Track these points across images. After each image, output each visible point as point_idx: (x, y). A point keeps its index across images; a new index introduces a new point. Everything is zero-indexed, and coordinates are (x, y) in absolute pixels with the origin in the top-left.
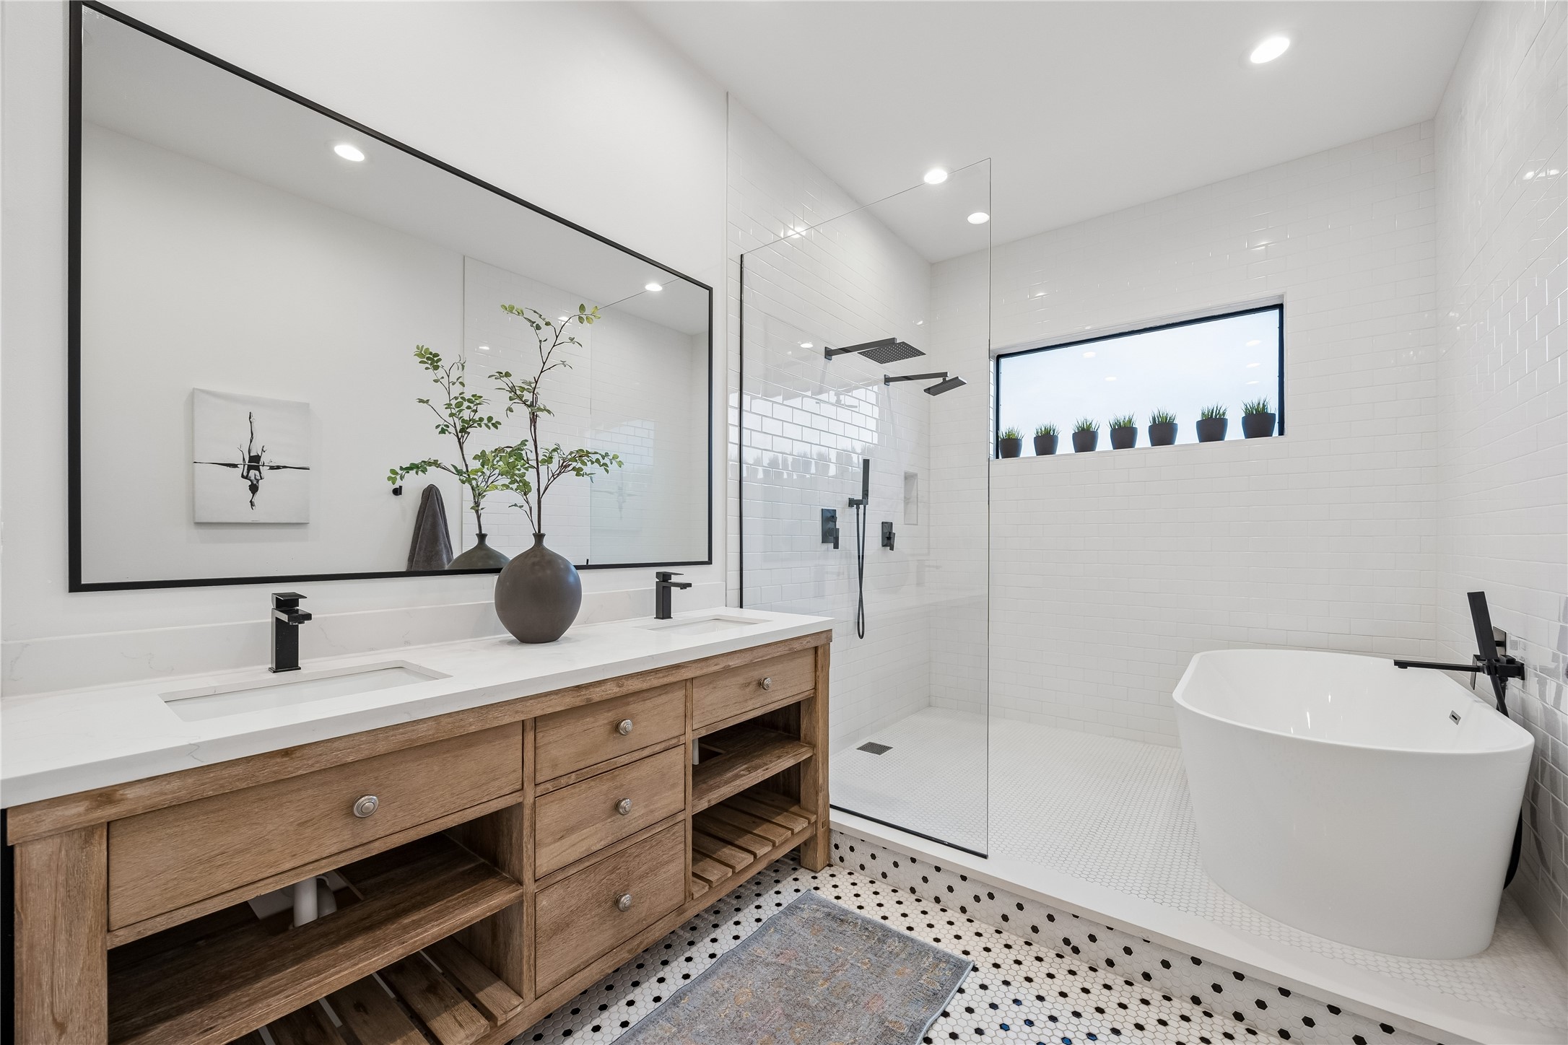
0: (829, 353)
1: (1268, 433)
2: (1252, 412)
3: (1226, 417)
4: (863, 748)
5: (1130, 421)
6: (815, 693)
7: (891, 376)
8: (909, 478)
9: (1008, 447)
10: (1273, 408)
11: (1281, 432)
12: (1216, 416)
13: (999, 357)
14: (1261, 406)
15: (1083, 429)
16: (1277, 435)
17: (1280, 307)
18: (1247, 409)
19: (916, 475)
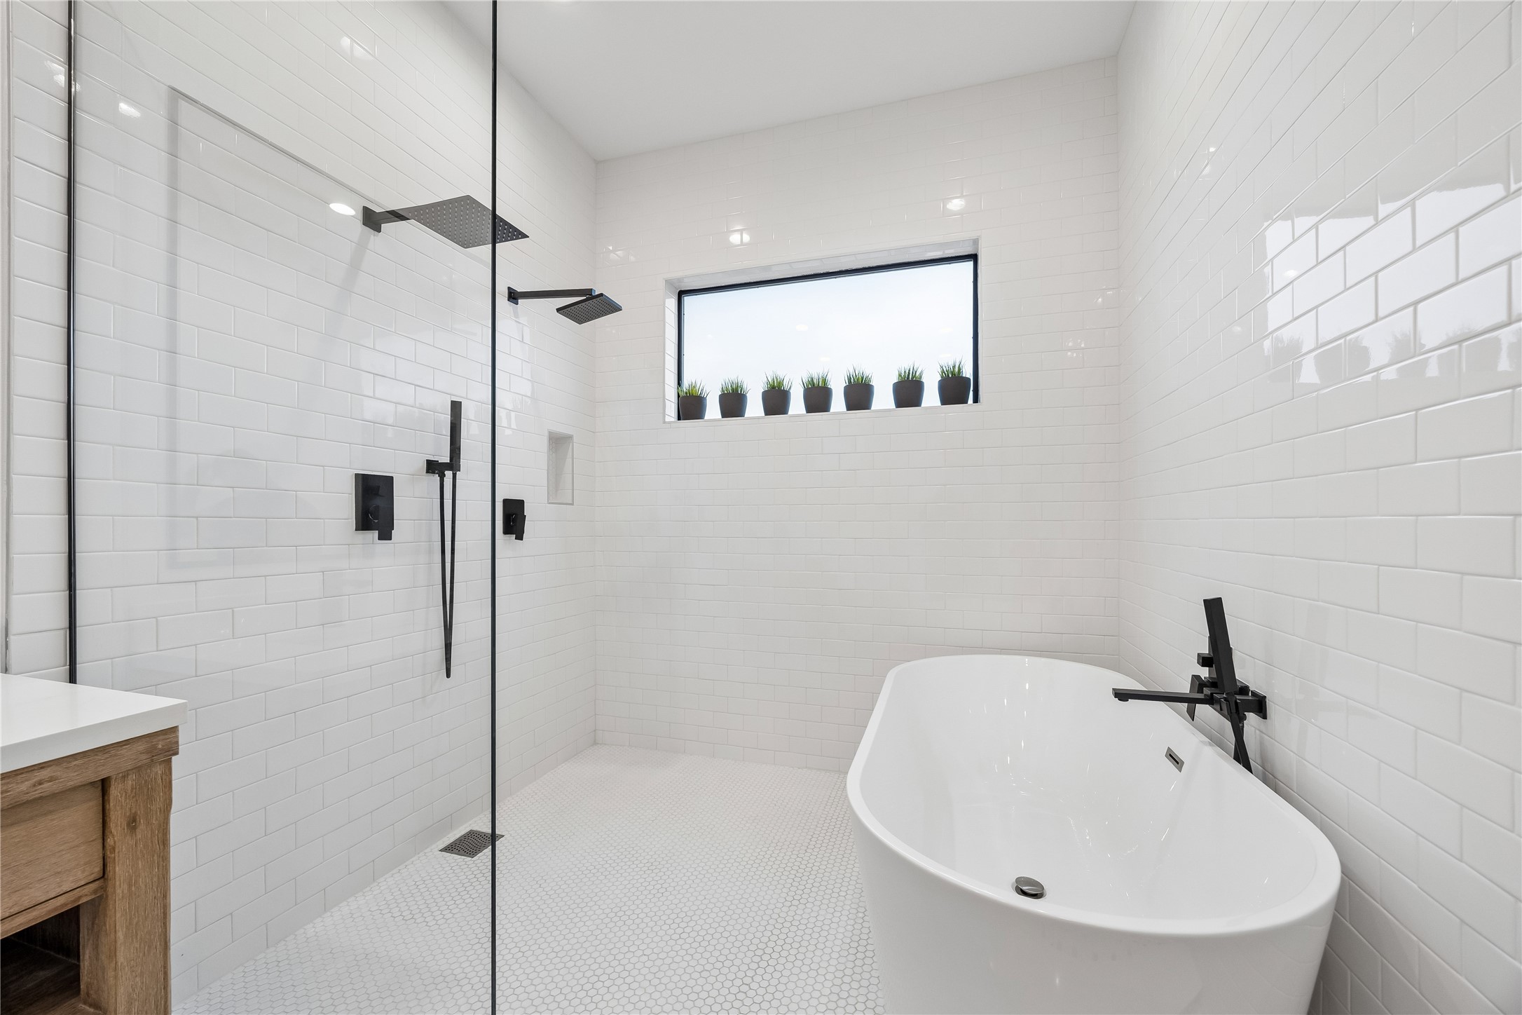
0: (372, 220)
1: (965, 401)
2: (948, 375)
3: (923, 380)
4: (449, 849)
5: (825, 381)
6: (104, 888)
7: (519, 289)
8: (558, 442)
9: (690, 407)
10: (968, 372)
11: (976, 400)
12: (913, 378)
13: (682, 294)
14: (957, 370)
15: (773, 387)
16: (972, 402)
17: (974, 257)
18: (943, 372)
19: (570, 437)
